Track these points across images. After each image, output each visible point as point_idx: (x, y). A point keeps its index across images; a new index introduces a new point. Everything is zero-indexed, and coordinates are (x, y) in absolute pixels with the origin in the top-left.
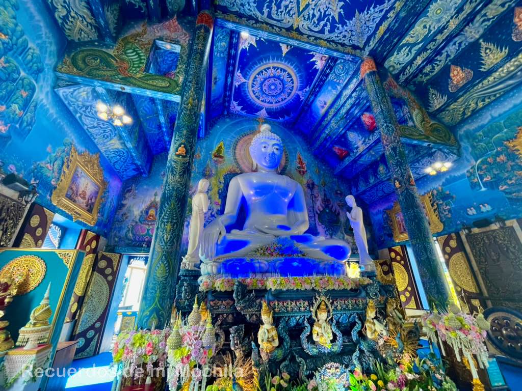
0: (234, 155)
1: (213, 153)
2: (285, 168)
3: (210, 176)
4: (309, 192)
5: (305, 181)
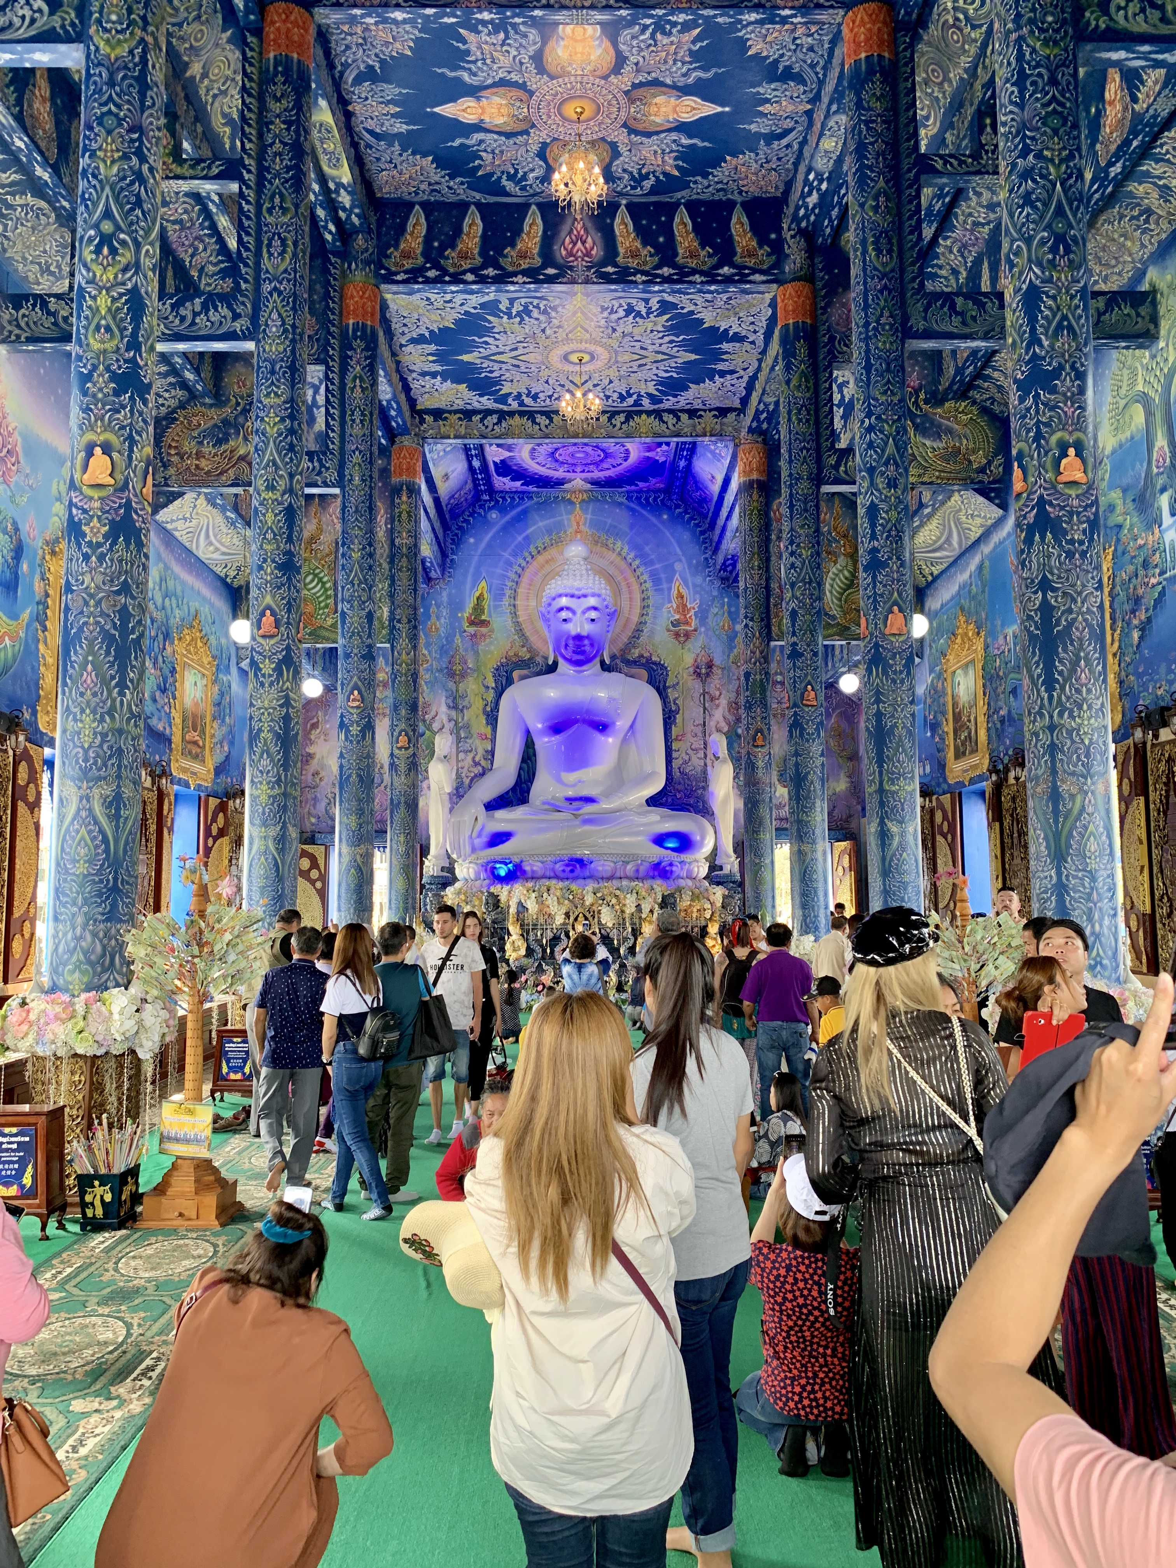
0: (515, 614)
1: (466, 615)
2: (638, 631)
3: (463, 675)
4: (696, 686)
5: (689, 659)
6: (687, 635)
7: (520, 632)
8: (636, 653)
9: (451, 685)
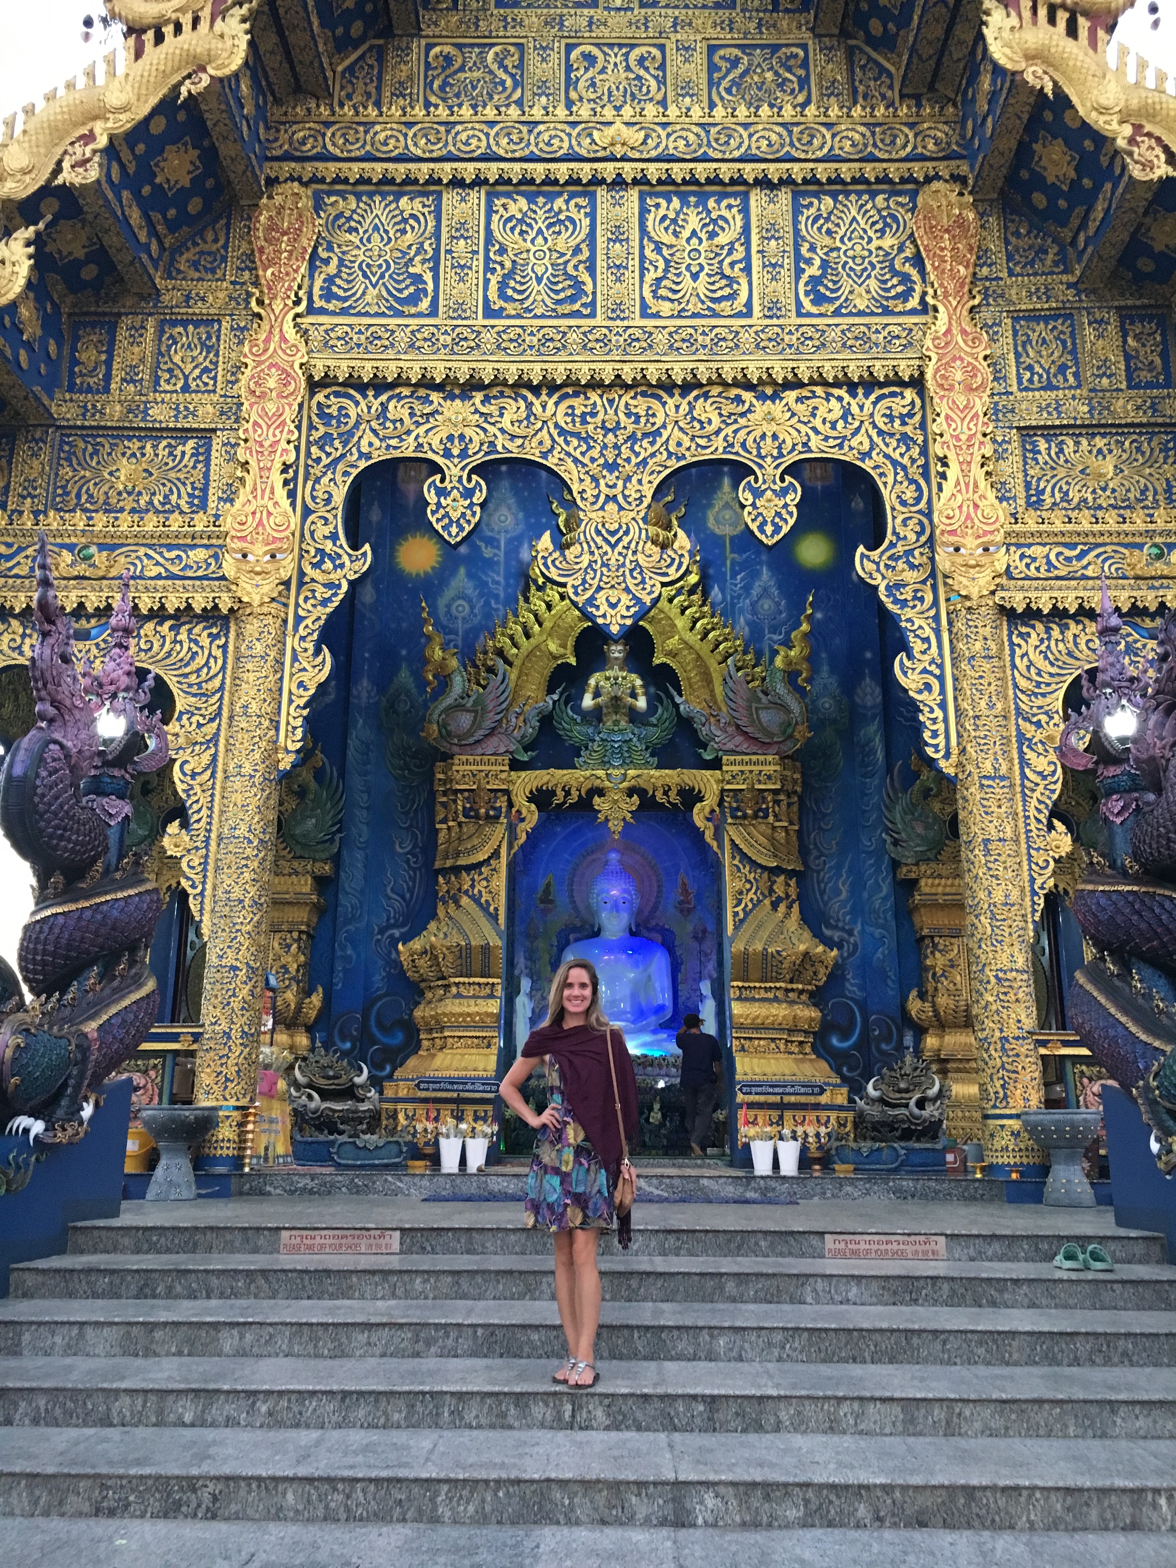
0: (571, 896)
1: (539, 895)
2: (655, 909)
3: (536, 938)
4: (696, 945)
5: (690, 928)
6: (689, 911)
7: (576, 908)
8: (653, 923)
9: (527, 943)
